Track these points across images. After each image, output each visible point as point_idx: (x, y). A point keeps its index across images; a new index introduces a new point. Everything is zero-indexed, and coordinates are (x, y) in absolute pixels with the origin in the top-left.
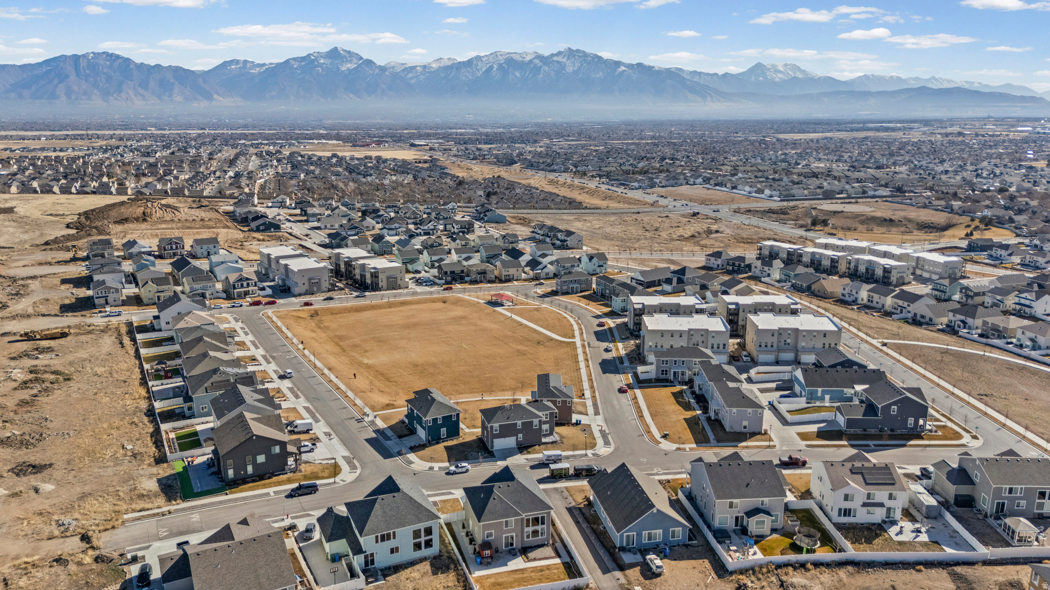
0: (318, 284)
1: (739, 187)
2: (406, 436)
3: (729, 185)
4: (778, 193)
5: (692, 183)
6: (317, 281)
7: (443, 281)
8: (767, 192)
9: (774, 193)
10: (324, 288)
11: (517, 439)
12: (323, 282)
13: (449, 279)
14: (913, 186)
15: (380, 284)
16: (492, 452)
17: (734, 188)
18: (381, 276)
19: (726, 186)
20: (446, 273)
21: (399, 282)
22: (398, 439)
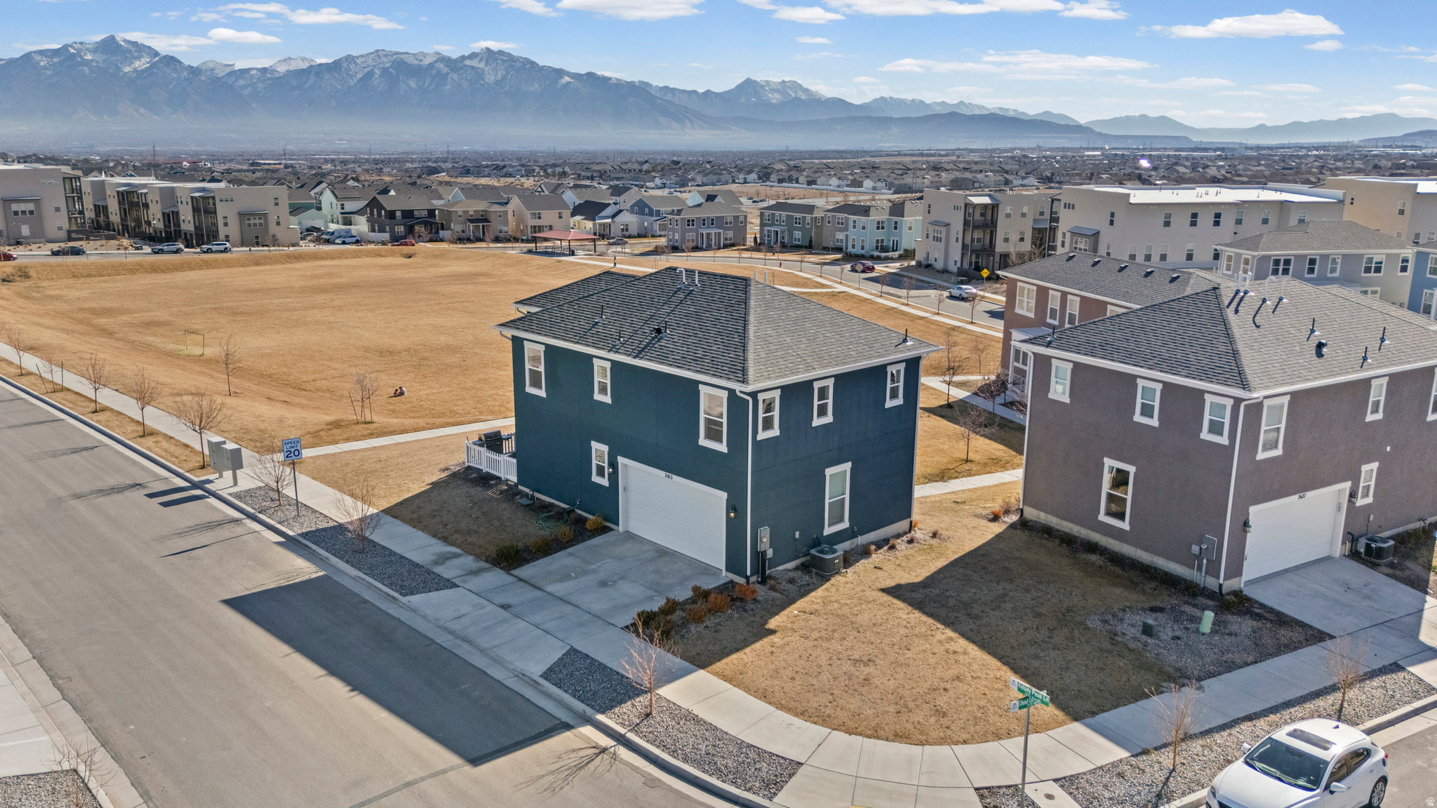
0: (34, 216)
1: (819, 181)
2: (547, 548)
3: (802, 179)
4: (884, 184)
5: (742, 181)
6: (30, 206)
7: (386, 236)
8: (868, 184)
9: (879, 184)
10: (51, 231)
11: (1353, 495)
12: (48, 210)
13: (400, 229)
14: (1067, 175)
15: (222, 231)
16: (1238, 594)
17: (810, 183)
18: (221, 210)
19: (797, 182)
20: (391, 214)
21: (273, 229)
22: (496, 577)
